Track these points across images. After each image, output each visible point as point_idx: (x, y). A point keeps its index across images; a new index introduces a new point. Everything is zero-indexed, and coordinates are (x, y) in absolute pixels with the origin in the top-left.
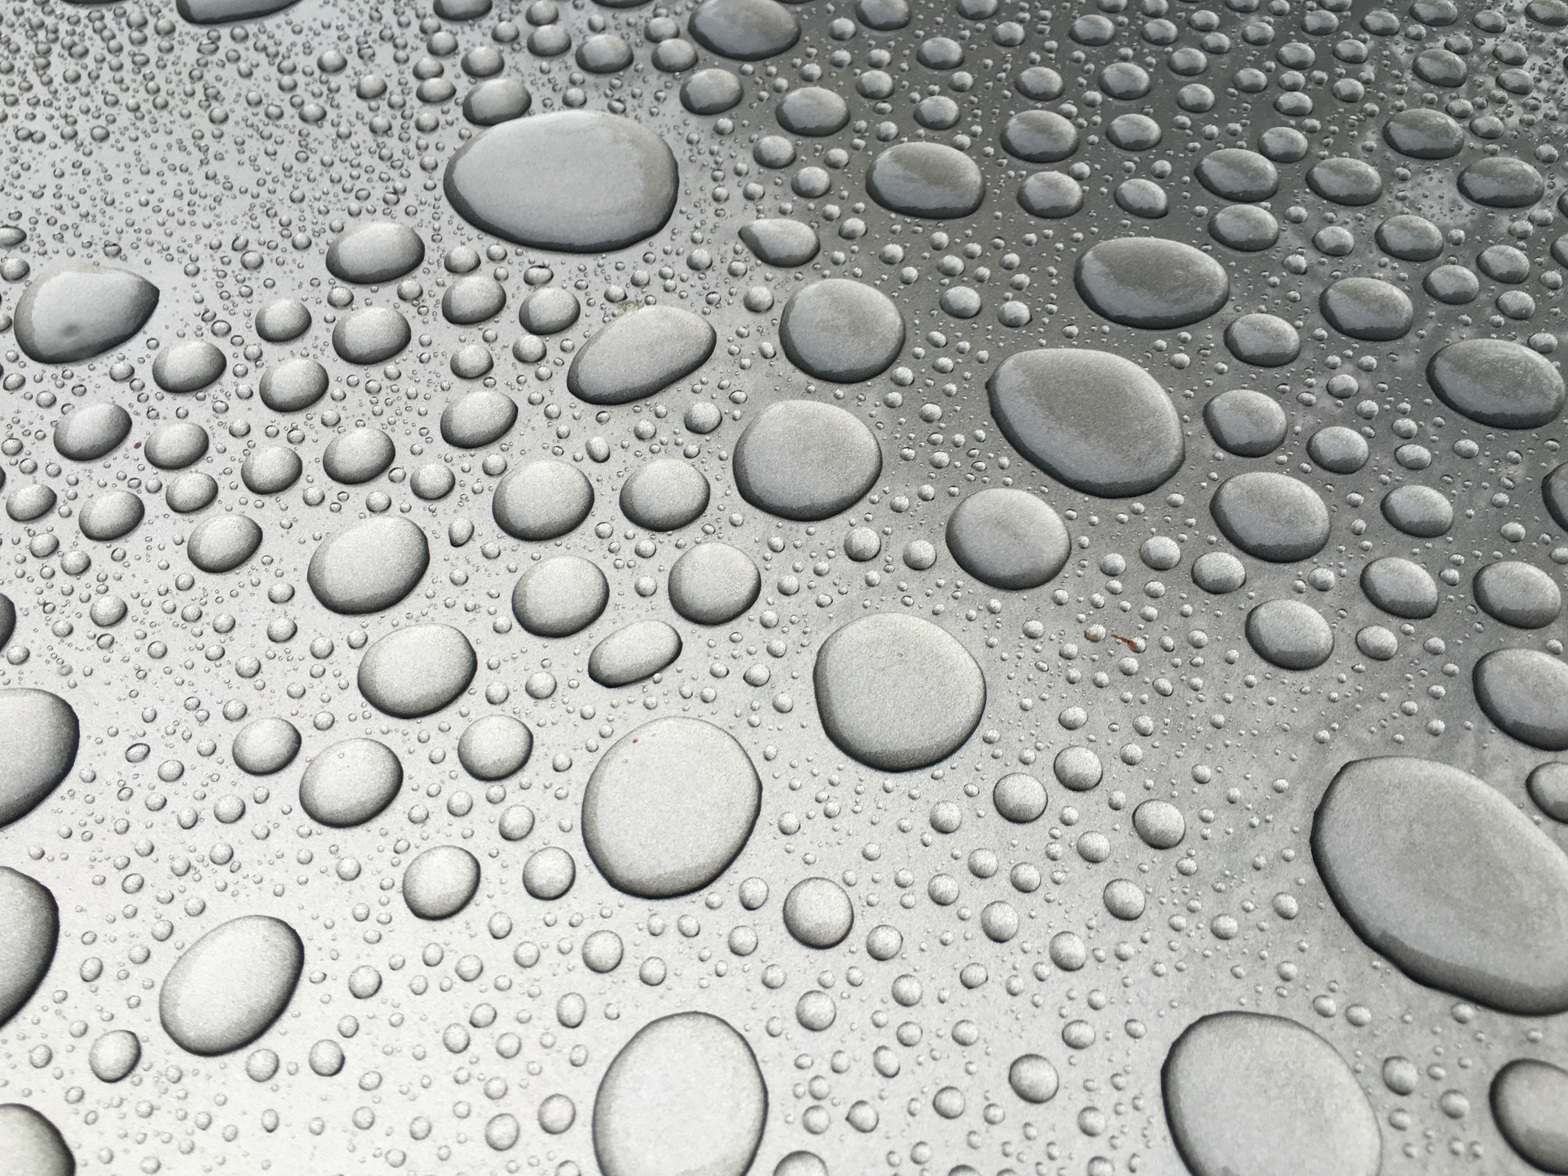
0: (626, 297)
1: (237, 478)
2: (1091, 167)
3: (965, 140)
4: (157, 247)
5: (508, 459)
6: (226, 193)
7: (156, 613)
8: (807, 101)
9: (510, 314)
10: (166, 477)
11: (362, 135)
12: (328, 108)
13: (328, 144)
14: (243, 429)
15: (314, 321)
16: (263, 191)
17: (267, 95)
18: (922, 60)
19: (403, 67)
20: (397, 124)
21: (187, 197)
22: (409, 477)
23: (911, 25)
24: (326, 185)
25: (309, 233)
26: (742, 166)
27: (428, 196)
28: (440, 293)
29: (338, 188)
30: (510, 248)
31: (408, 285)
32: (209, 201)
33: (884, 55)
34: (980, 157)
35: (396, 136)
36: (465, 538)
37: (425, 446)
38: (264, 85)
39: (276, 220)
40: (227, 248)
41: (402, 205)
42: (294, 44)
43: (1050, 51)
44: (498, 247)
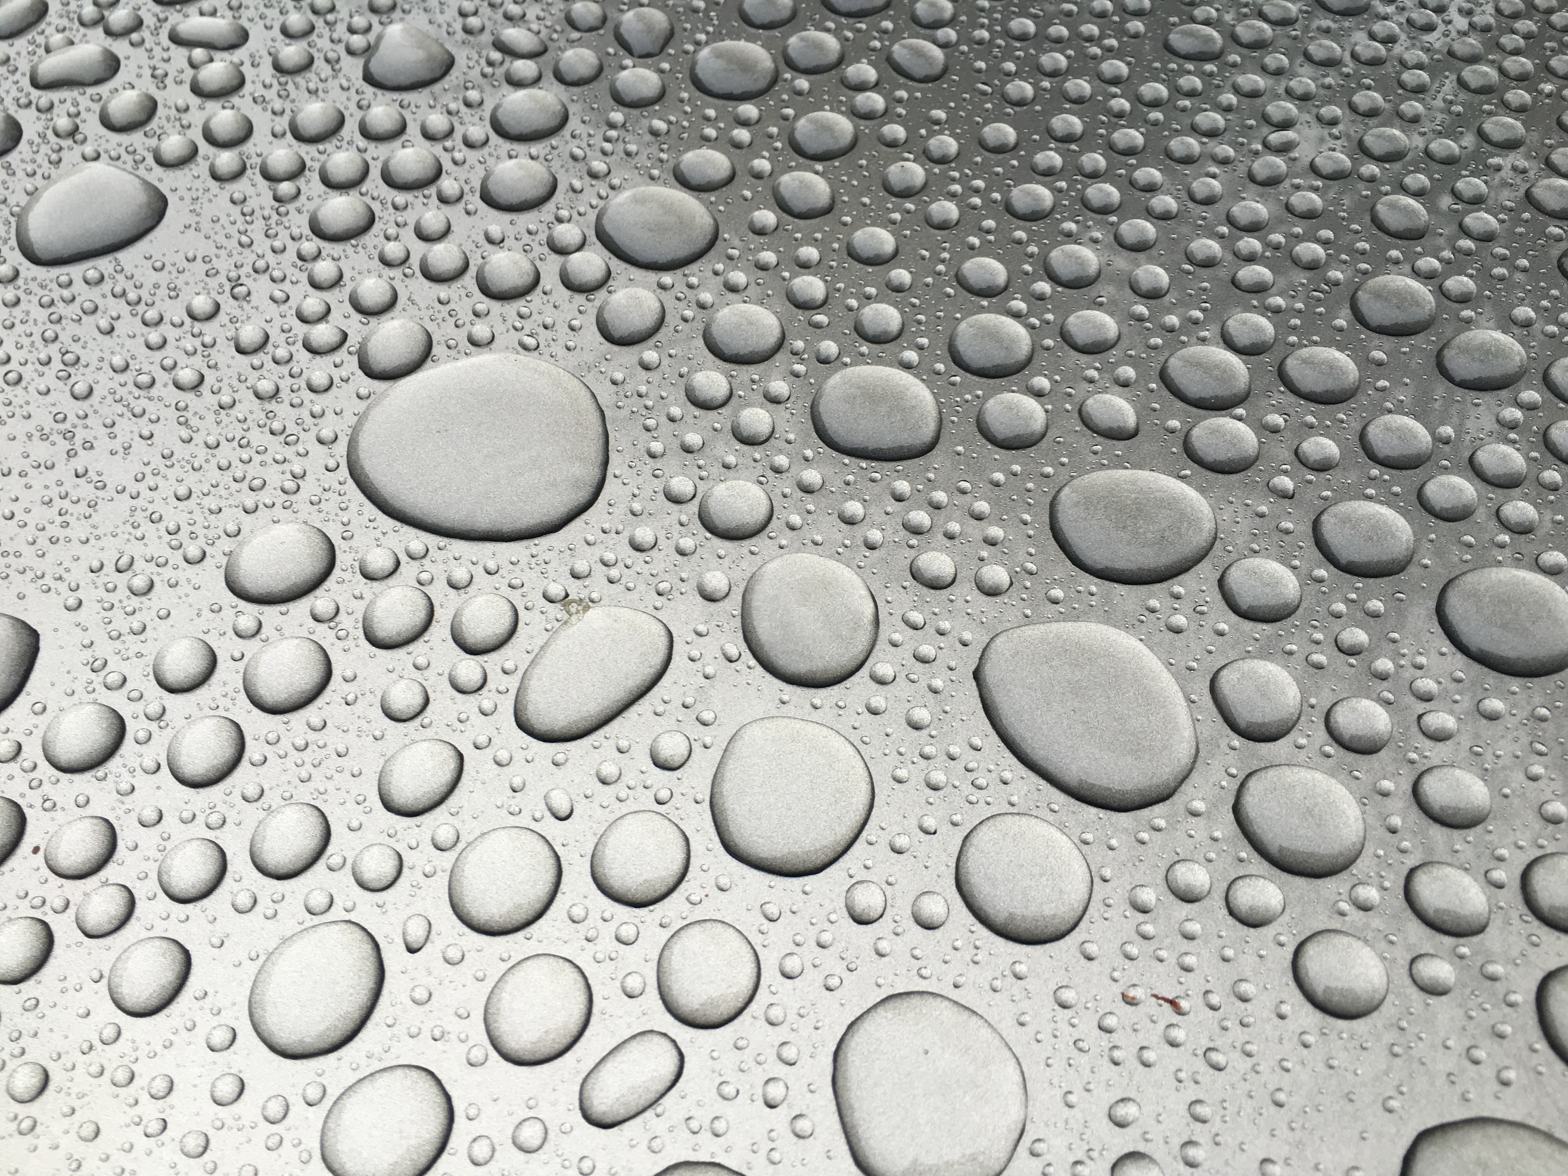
0: (567, 595)
1: (153, 885)
2: (1051, 379)
3: (911, 356)
4: (30, 575)
5: (459, 826)
6: (100, 493)
7: (82, 1080)
8: (735, 319)
9: (440, 631)
10: (75, 889)
11: (248, 405)
12: (206, 371)
13: (211, 417)
14: (154, 816)
15: (220, 660)
16: (142, 487)
17: (133, 357)
18: (852, 254)
19: (284, 308)
20: (285, 384)
21: (58, 503)
22: (349, 862)
23: (836, 211)
24: (214, 475)
25: (201, 542)
26: (676, 411)
27: (330, 480)
28: (359, 607)
29: (227, 477)
30: (433, 540)
31: (321, 601)
32: (82, 508)
33: (810, 253)
34: (931, 377)
35: (287, 402)
36: (422, 940)
37: (363, 818)
38: (128, 342)
39: (162, 526)
40: (110, 568)
41: (303, 495)
42: (156, 286)
43: (989, 232)
44: (417, 540)
